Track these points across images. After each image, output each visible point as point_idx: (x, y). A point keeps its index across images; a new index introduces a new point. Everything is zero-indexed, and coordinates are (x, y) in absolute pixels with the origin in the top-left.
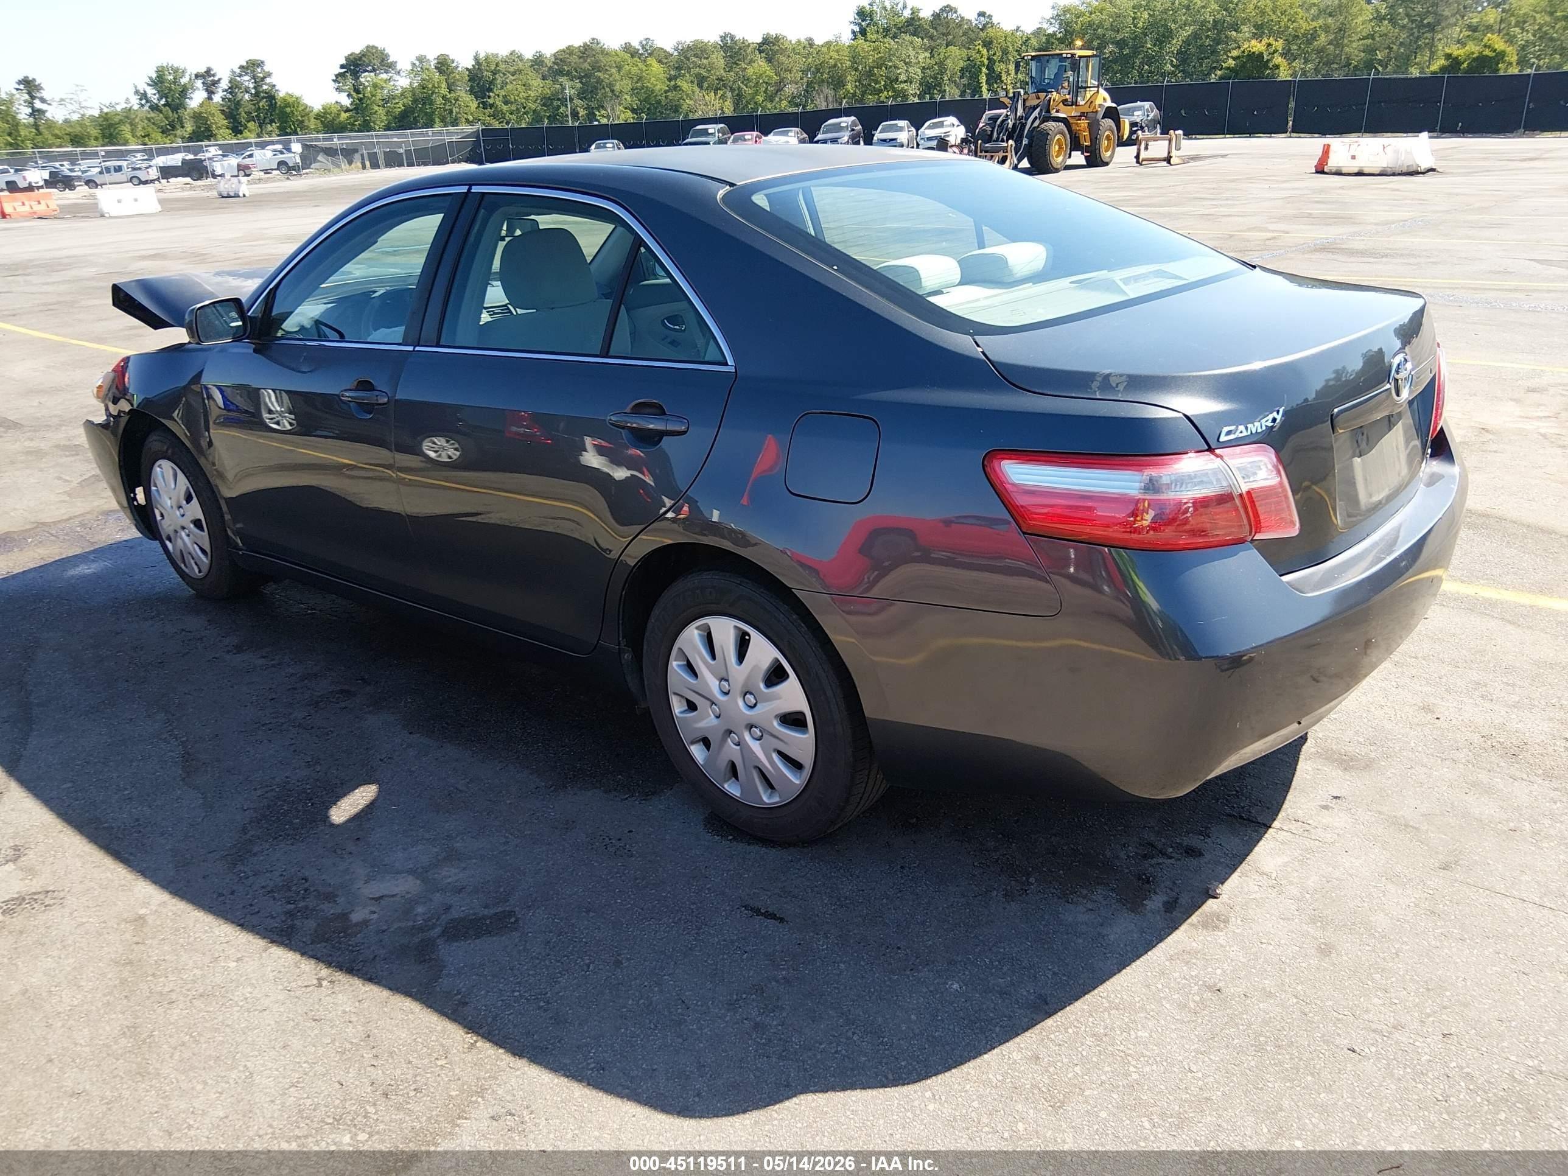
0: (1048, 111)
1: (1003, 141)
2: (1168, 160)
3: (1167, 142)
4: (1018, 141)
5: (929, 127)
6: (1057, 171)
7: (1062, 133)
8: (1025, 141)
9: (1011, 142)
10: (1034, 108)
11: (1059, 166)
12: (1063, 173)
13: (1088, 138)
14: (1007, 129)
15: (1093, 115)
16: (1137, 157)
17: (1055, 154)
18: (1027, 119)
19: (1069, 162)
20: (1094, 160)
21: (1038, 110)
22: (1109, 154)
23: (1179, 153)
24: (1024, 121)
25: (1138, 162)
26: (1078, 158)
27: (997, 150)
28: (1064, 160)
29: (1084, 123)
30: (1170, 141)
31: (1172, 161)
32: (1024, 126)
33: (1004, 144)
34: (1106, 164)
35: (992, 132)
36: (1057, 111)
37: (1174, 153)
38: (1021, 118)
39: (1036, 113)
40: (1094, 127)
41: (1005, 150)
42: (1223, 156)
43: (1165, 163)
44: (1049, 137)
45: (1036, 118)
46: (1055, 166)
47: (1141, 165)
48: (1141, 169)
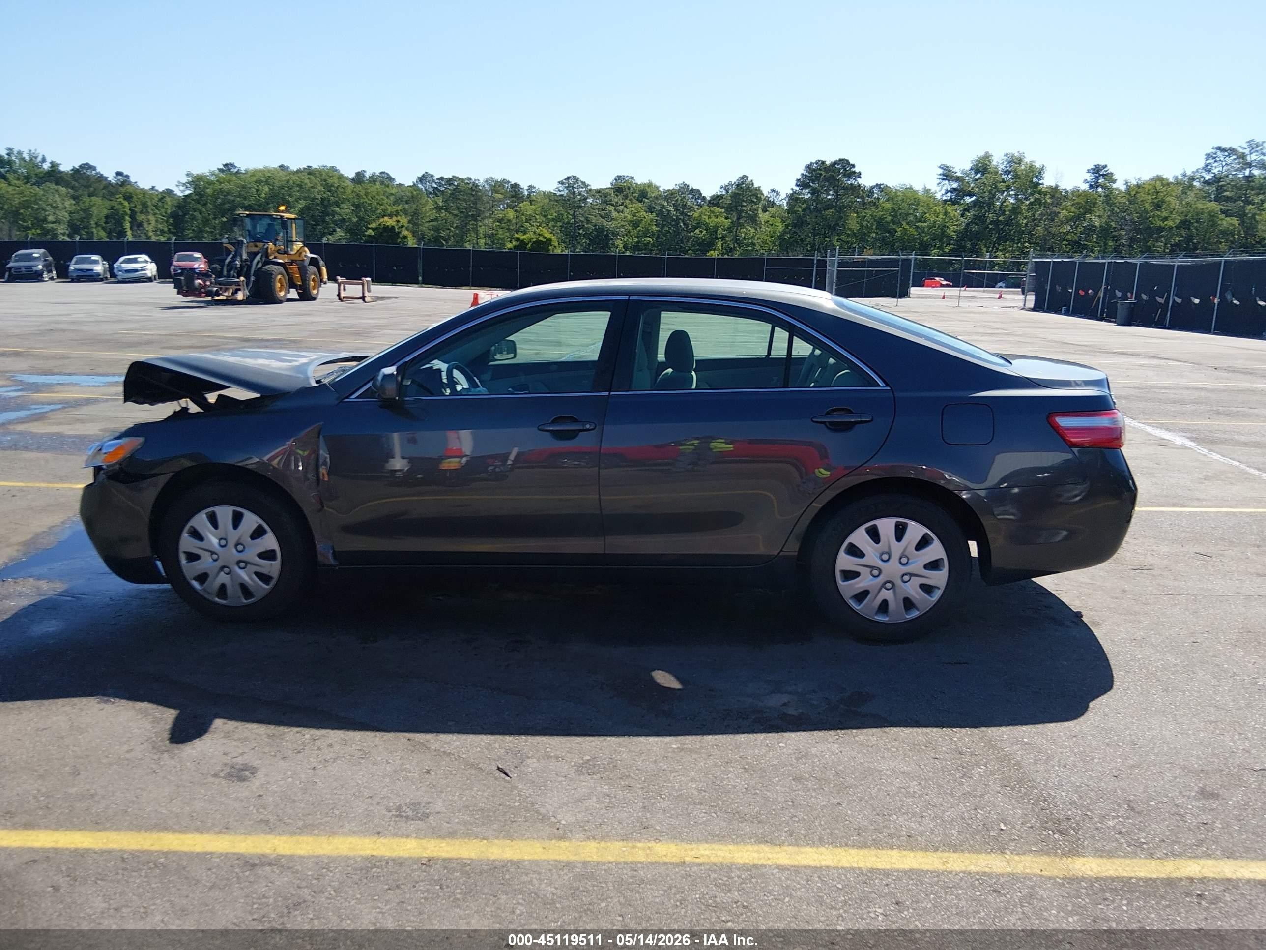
0: (267, 257)
1: (234, 277)
2: (363, 298)
3: (361, 286)
4: (247, 277)
5: (125, 262)
6: (280, 302)
7: (281, 274)
8: (252, 278)
9: (242, 278)
10: (256, 254)
11: (282, 299)
12: (285, 304)
13: (300, 279)
14: (236, 268)
15: (301, 262)
16: (339, 295)
17: (278, 289)
18: (252, 261)
19: (289, 296)
20: (306, 296)
21: (260, 255)
22: (315, 292)
23: (370, 294)
24: (248, 263)
25: (340, 299)
26: (293, 294)
27: (231, 284)
28: (285, 295)
29: (295, 267)
30: (363, 285)
31: (366, 299)
32: (249, 267)
33: (236, 280)
34: (314, 299)
35: (222, 269)
36: (275, 257)
37: (366, 294)
38: (246, 260)
39: (258, 257)
40: (303, 271)
41: (238, 284)
42: (396, 298)
43: (361, 301)
44: (273, 277)
45: (258, 262)
46: (280, 299)
47: (342, 301)
48: (343, 304)
